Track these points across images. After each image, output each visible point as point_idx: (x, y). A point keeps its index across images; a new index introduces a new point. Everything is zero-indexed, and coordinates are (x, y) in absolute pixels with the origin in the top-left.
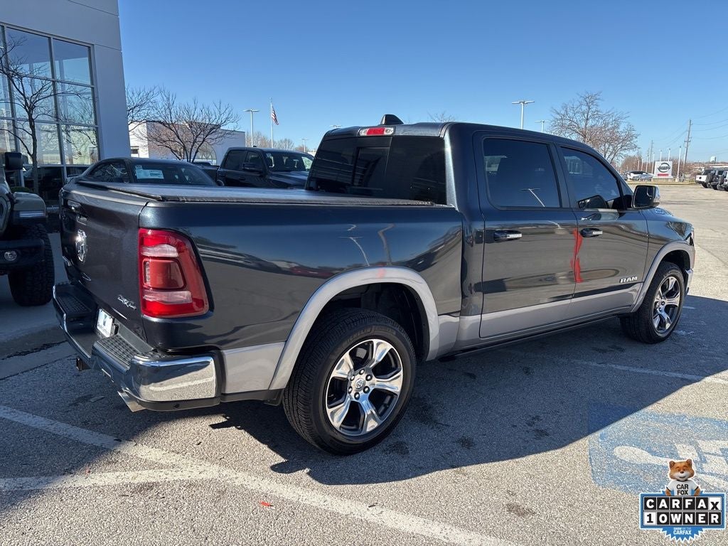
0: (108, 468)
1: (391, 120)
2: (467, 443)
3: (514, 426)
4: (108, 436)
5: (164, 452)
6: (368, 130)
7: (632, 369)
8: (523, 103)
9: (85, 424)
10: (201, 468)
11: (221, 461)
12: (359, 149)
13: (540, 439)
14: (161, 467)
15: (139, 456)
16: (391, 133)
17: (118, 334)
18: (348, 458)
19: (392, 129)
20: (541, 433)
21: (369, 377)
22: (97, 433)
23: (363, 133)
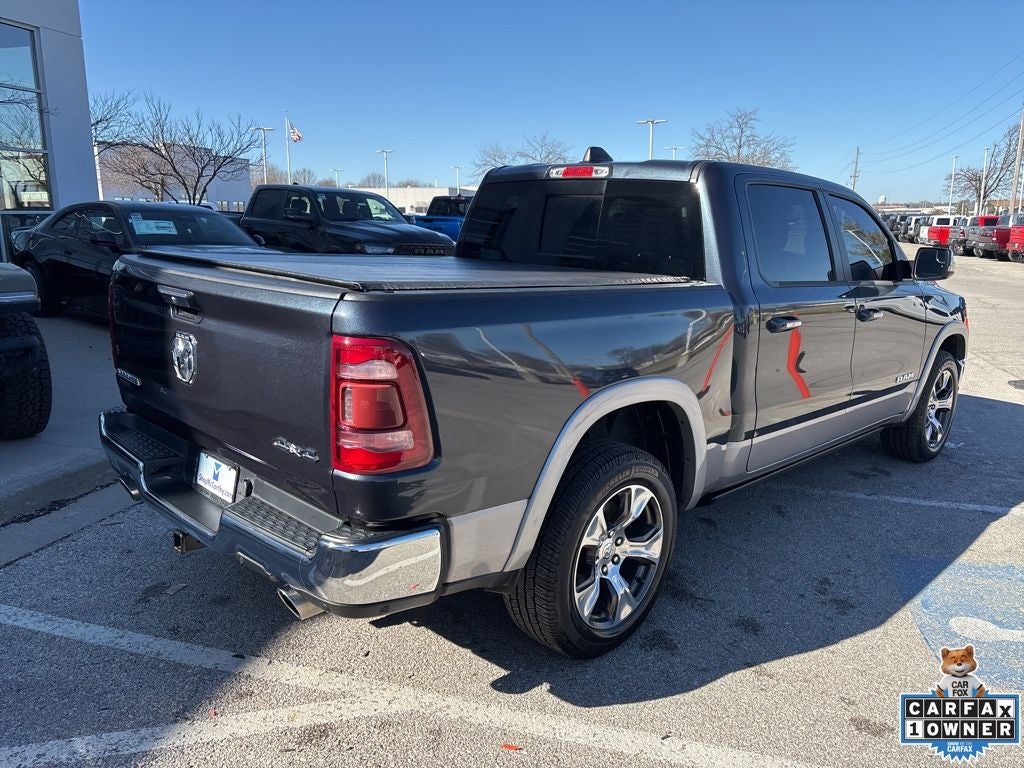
0: (243, 704)
1: (599, 156)
2: (750, 626)
3: (802, 596)
4: (220, 651)
5: (318, 672)
6: (563, 169)
7: (915, 502)
8: (652, 122)
9: (174, 633)
10: (388, 695)
11: (409, 679)
12: (548, 197)
13: (845, 613)
14: (326, 697)
15: (283, 680)
16: (604, 175)
17: (253, 494)
18: (596, 661)
19: (607, 169)
20: (843, 605)
21: (619, 541)
22: (201, 647)
23: (554, 174)
